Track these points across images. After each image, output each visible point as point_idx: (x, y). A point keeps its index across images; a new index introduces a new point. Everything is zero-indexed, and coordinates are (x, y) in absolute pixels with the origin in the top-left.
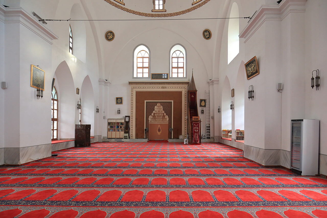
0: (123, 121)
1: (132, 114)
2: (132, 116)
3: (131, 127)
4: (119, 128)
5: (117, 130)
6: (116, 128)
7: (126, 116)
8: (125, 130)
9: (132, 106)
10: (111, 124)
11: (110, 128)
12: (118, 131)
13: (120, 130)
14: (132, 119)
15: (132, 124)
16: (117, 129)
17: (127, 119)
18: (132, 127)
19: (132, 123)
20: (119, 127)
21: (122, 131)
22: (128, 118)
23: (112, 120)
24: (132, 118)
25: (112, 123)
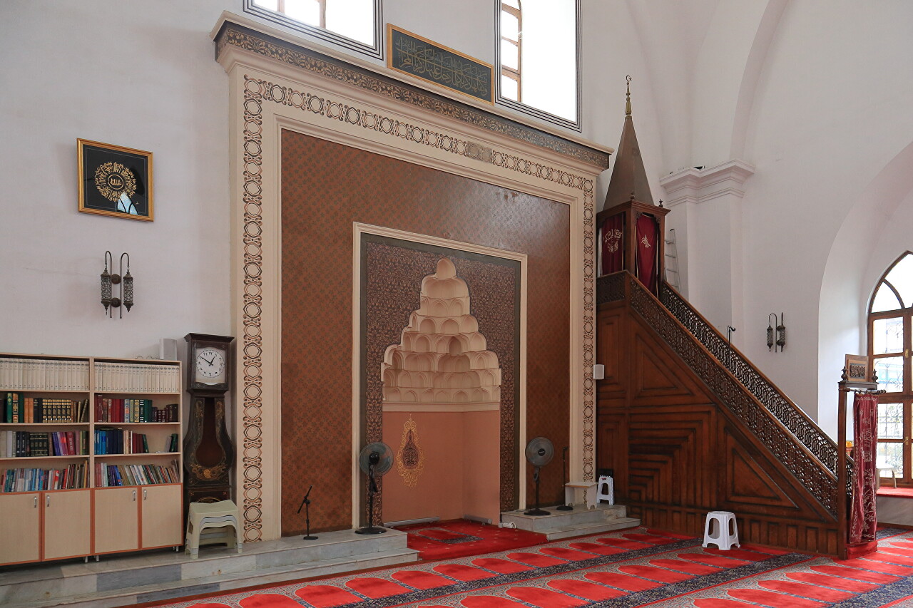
0: (169, 382)
1: (255, 321)
2: (257, 341)
3: (249, 442)
4: (127, 451)
5: (98, 474)
6: (92, 456)
7: (198, 340)
8: (195, 467)
9: (253, 250)
10: (29, 411)
11: (19, 452)
12: (114, 482)
13: (138, 471)
14: (253, 371)
15: (252, 412)
16: (104, 467)
17: (210, 369)
18: (258, 442)
19: (257, 402)
20: (127, 437)
21: (154, 476)
22: (217, 356)
23: (40, 367)
24: (258, 358)
25: (39, 397)
